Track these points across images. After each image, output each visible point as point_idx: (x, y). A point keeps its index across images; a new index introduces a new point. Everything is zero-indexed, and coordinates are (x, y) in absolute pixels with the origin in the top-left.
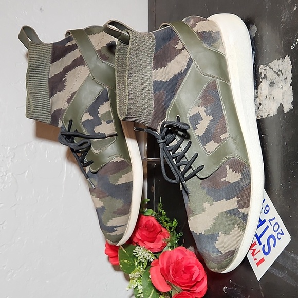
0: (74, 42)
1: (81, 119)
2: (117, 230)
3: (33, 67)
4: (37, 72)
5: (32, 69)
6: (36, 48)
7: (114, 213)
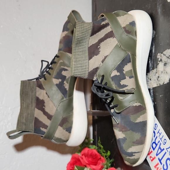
0: (107, 21)
1: (111, 75)
2: (134, 155)
3: (79, 39)
4: (81, 42)
5: (78, 40)
6: (82, 26)
7: (134, 142)
